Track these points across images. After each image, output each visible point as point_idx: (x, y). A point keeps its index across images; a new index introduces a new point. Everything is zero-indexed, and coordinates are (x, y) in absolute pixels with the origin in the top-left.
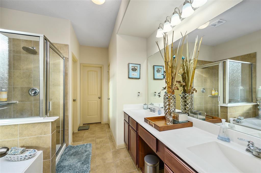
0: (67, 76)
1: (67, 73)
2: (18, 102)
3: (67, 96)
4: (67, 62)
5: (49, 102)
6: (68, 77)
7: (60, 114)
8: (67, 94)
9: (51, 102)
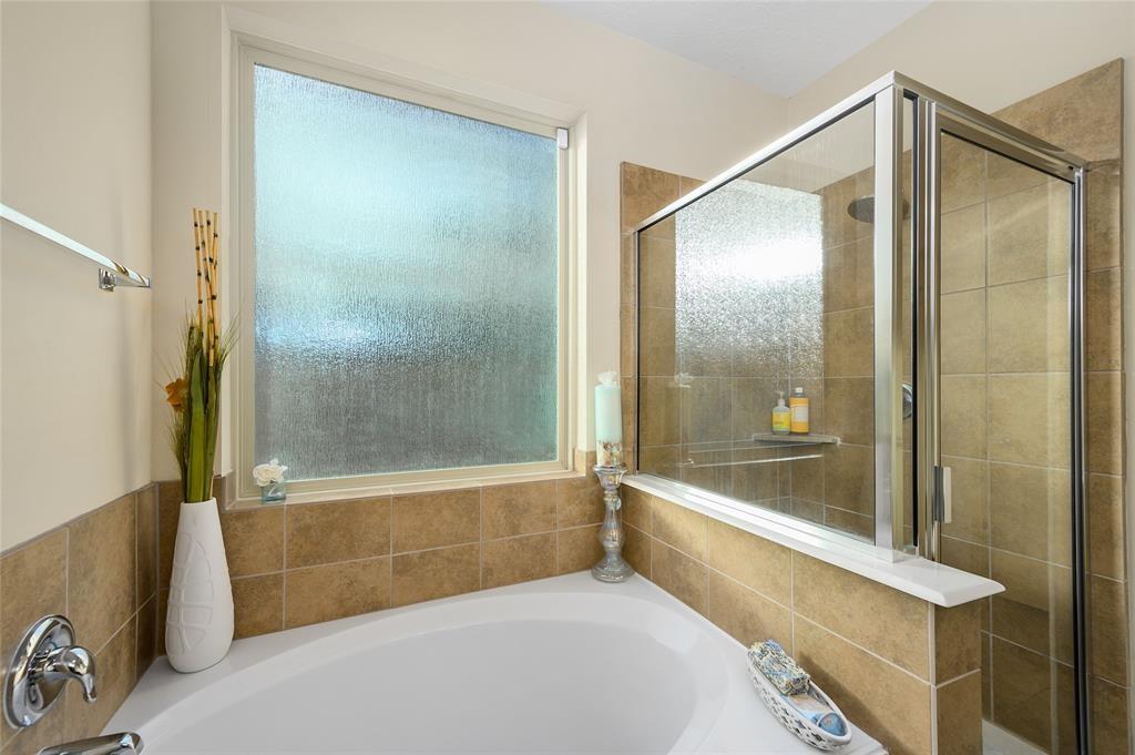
0: (1108, 295)
1: (1107, 273)
2: (839, 443)
3: (1109, 444)
4: (1107, 193)
5: (938, 472)
6: (1116, 302)
7: (1050, 554)
8: (1107, 423)
9: (947, 472)
